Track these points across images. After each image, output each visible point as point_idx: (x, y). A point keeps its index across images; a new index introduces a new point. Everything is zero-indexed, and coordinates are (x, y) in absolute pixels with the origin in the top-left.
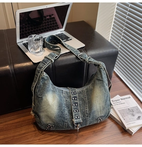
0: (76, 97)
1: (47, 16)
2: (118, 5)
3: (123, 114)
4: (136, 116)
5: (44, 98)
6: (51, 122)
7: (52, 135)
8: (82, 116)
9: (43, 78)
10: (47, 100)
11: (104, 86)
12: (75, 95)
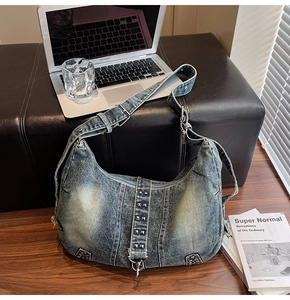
0: (146, 202)
1: (123, 19)
2: (286, 9)
3: (252, 254)
4: (283, 266)
5: (72, 194)
6: (84, 246)
7: (88, 271)
8: (151, 246)
9: (76, 153)
10: (78, 199)
11: (206, 189)
12: (145, 198)
